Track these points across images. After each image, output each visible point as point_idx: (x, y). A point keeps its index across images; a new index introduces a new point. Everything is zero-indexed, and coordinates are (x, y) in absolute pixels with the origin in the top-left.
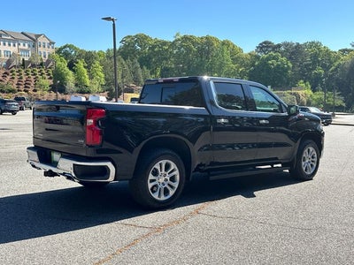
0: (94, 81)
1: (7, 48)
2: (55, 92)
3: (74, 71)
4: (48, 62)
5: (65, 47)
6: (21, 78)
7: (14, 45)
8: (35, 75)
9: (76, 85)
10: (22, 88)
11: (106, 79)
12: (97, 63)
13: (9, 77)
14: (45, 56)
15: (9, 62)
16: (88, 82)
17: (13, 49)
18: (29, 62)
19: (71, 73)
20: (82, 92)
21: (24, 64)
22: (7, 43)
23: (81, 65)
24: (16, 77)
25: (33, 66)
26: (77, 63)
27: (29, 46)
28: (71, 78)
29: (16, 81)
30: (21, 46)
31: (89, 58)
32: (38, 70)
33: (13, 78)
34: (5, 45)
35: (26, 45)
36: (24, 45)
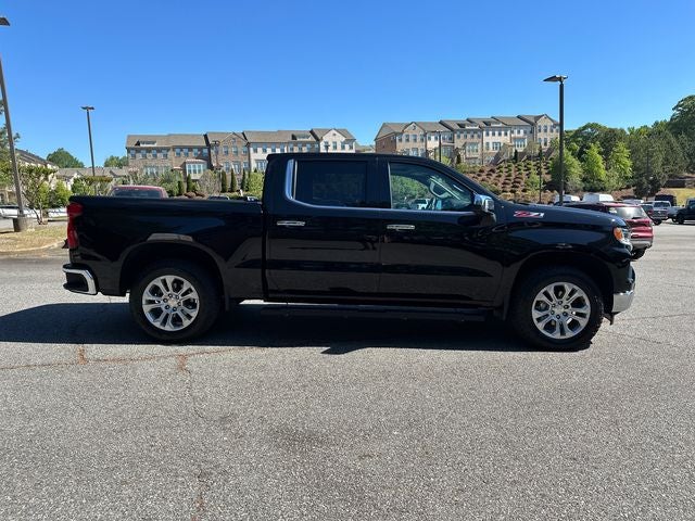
0: (612, 172)
1: (497, 139)
2: (552, 191)
3: (582, 160)
4: (550, 151)
5: (585, 128)
6: (510, 175)
7: (506, 134)
8: (529, 169)
9: (584, 180)
10: (508, 188)
11: (635, 168)
12: (621, 145)
13: (494, 175)
14: (545, 144)
15: (497, 157)
16: (603, 173)
17: (504, 139)
18: (523, 154)
19: (576, 163)
20: (593, 190)
21: (516, 157)
22: (497, 133)
23: (594, 151)
24: (504, 175)
25: (529, 158)
26: (589, 148)
27: (525, 132)
28: (576, 170)
29: (502, 179)
30: (516, 134)
31: (609, 139)
32: (533, 163)
33: (500, 176)
34: (494, 134)
35: (522, 131)
36: (519, 132)
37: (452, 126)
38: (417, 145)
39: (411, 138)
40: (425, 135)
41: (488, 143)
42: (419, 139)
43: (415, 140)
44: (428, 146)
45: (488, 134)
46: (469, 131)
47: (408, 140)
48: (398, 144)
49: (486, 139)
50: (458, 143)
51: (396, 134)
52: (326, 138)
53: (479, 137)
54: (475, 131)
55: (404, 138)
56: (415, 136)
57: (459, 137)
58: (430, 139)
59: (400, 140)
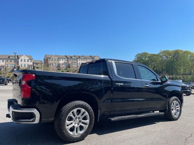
1: (82, 62)
17: (84, 62)
34: (81, 60)
35: (90, 60)
36: (89, 60)
37: (68, 57)
38: (56, 62)
39: (54, 60)
40: (59, 59)
41: (79, 63)
42: (56, 60)
43: (55, 60)
44: (60, 62)
45: (79, 60)
46: (73, 59)
47: (52, 60)
48: (49, 61)
49: (79, 62)
50: (70, 62)
51: (48, 58)
52: (21, 58)
53: (77, 61)
54: (76, 59)
55: (51, 59)
56: (55, 59)
57: (70, 60)
58: (60, 60)
59: (50, 60)
